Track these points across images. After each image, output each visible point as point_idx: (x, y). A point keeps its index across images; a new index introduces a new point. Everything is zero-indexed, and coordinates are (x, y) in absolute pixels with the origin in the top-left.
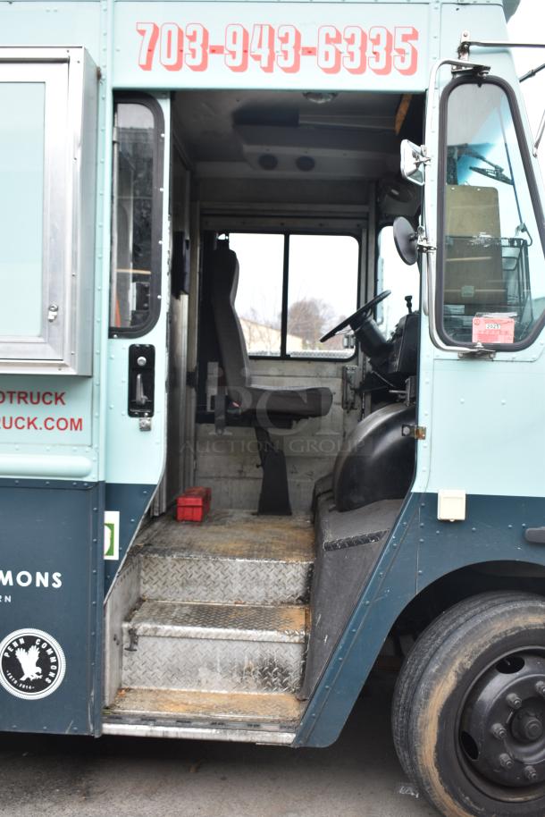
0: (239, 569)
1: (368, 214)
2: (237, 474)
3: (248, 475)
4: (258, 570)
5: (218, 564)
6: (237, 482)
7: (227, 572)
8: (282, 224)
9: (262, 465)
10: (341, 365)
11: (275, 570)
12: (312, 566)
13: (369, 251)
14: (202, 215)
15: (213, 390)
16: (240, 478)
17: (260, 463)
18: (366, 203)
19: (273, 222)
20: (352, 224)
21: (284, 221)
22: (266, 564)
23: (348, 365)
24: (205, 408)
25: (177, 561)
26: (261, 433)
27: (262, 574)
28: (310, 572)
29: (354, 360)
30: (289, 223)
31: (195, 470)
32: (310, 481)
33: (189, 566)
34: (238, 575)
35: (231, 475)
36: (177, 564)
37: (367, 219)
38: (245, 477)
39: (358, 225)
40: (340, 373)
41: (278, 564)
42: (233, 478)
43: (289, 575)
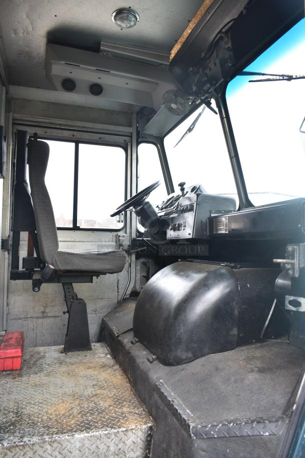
0: (78, 445)
1: (132, 133)
2: (41, 315)
3: (49, 315)
4: (98, 441)
5: (55, 445)
6: (41, 320)
7: (66, 451)
8: (73, 135)
9: (68, 312)
10: (116, 233)
11: (116, 440)
12: (151, 428)
13: (133, 158)
14: (14, 124)
15: (23, 253)
16: (43, 317)
17: (66, 310)
18: (130, 126)
19: (66, 134)
20: (121, 139)
21: (75, 133)
22: (106, 435)
23: (120, 233)
24: (18, 268)
25: (9, 449)
26: (68, 287)
27: (102, 446)
28: (149, 435)
29: (124, 230)
30: (78, 135)
31: (7, 315)
32: (95, 315)
33: (22, 453)
34: (78, 452)
35: (35, 315)
36: (9, 453)
37: (131, 137)
38: (46, 317)
39: (125, 141)
40: (114, 239)
41: (118, 432)
42: (38, 318)
43: (129, 442)
